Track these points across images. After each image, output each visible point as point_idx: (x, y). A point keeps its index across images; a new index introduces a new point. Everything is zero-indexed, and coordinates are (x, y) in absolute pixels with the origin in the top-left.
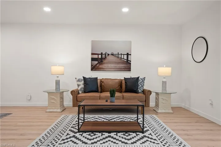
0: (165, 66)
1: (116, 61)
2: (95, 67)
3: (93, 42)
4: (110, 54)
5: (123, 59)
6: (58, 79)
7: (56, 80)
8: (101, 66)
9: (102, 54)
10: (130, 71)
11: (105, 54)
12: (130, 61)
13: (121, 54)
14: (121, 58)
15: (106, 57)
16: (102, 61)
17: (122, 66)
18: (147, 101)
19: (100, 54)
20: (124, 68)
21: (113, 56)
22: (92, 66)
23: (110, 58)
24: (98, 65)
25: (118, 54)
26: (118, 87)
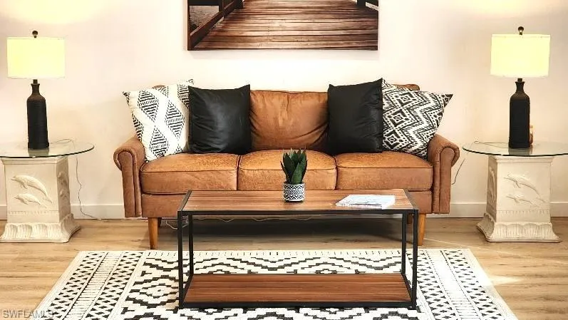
1: (308, 3)
2: (206, 35)
10: (376, 48)
12: (376, 3)
18: (438, 190)
20: (345, 38)
22: (191, 26)
24: (219, 25)
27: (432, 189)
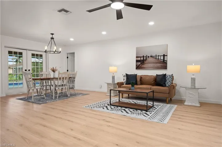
0: (193, 64)
1: (154, 62)
2: (139, 67)
3: (137, 48)
4: (150, 56)
5: (160, 59)
6: (113, 75)
7: (112, 76)
8: (143, 66)
9: (143, 57)
10: (166, 69)
11: (146, 57)
12: (167, 61)
13: (159, 56)
14: (158, 59)
15: (146, 59)
16: (144, 62)
17: (159, 65)
19: (142, 57)
20: (160, 67)
21: (152, 58)
22: (136, 66)
23: (150, 59)
24: (140, 65)
25: (156, 56)
26: (153, 82)
27: (169, 93)
